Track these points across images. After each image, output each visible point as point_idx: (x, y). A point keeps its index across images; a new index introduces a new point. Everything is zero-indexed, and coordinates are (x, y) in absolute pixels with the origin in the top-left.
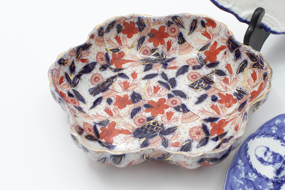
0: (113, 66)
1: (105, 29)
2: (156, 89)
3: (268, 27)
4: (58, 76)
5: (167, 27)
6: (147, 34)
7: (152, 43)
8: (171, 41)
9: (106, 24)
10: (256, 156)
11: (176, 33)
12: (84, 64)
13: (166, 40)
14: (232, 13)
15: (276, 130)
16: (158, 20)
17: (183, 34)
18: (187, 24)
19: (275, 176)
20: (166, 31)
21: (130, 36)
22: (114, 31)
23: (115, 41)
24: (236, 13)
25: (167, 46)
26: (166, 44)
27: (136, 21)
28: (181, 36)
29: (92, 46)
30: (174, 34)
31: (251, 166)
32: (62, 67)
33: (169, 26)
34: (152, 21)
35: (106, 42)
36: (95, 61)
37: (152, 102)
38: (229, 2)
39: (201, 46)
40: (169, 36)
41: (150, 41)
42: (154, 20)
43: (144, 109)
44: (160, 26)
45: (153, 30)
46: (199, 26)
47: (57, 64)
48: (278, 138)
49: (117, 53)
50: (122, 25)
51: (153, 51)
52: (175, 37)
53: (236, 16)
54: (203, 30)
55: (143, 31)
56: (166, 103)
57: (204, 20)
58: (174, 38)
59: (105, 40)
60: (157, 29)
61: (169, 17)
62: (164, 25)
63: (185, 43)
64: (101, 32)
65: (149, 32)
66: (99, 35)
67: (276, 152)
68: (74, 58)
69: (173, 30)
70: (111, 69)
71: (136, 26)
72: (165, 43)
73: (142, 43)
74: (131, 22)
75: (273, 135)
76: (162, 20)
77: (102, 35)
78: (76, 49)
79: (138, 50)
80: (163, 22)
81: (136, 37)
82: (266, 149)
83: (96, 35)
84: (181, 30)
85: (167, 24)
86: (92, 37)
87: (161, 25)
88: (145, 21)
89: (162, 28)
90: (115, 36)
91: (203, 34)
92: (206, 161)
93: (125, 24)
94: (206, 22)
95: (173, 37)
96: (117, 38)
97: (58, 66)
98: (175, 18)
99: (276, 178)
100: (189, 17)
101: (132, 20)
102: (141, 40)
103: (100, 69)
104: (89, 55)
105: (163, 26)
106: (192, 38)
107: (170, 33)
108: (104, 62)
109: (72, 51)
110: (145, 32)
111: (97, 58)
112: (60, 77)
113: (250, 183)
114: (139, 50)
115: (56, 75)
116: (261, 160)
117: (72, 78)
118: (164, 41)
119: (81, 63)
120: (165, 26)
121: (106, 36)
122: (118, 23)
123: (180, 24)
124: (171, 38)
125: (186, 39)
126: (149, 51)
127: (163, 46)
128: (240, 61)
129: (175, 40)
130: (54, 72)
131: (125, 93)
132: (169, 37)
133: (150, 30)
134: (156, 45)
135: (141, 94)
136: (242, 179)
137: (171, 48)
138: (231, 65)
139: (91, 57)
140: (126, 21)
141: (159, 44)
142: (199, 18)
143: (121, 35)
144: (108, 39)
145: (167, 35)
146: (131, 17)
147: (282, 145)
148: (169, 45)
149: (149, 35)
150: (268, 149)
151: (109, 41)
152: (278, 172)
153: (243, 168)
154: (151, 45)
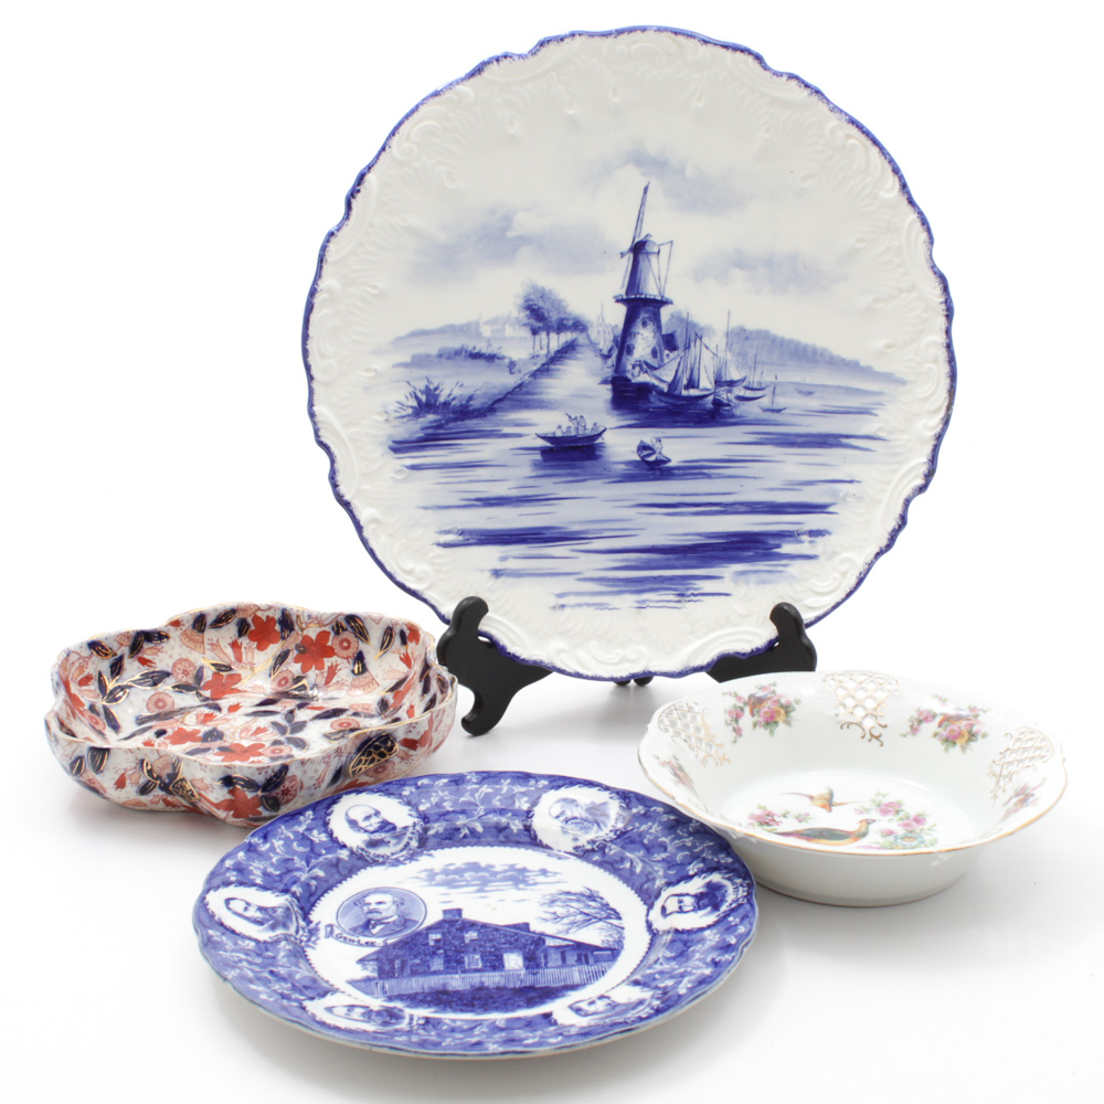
0: (207, 693)
1: (210, 620)
2: (259, 730)
3: (502, 643)
4: (81, 669)
5: (332, 634)
6: (294, 646)
7: (300, 665)
8: (337, 666)
9: (216, 610)
10: (347, 814)
11: (351, 652)
12: (145, 670)
13: (328, 662)
14: (425, 601)
15: (412, 793)
16: (317, 618)
17: (366, 655)
18: (376, 635)
19: (363, 846)
20: (329, 644)
21: (261, 647)
22: (230, 631)
23: (229, 651)
24: (433, 602)
25: (326, 675)
26: (326, 669)
27: (278, 616)
28: (360, 658)
29: (171, 641)
30: (345, 653)
31: (326, 824)
32: (95, 658)
33: (337, 633)
34: (306, 619)
35: (207, 647)
36: (169, 670)
37: (238, 745)
38: (420, 580)
39: (393, 683)
40: (335, 654)
41: (296, 662)
42: (309, 616)
43: (216, 751)
44: (319, 630)
45: (306, 638)
46: (397, 641)
47: (85, 646)
48: (408, 803)
49: (225, 674)
50: (250, 620)
51: (299, 679)
52: (347, 658)
53: (433, 607)
54: (403, 650)
55: (289, 639)
56: (261, 750)
57: (405, 629)
58: (345, 661)
59: (206, 641)
60: (314, 637)
61: (339, 615)
62: (328, 629)
63: (366, 674)
64: (200, 622)
65: (298, 642)
66: (194, 626)
67: (390, 820)
68: (125, 650)
69: (345, 644)
70: (199, 695)
71: (278, 627)
72: (323, 668)
73: (281, 664)
74: (268, 617)
75: (400, 796)
76: (324, 617)
77: (202, 631)
78: (133, 634)
79: (270, 675)
80: (326, 623)
81: (274, 649)
82: (373, 812)
83: (188, 625)
84: (363, 646)
85: (333, 629)
86: (176, 624)
87: (323, 629)
88: (294, 618)
89: (323, 636)
90: (230, 641)
91: (401, 659)
92: (238, 787)
93: (256, 619)
94: (407, 632)
95: (343, 658)
96: (235, 645)
97: (86, 652)
98: (351, 618)
99: (363, 850)
100: (378, 621)
101: (270, 614)
102: (282, 658)
103: (174, 687)
104: (159, 654)
105: (325, 632)
106: (380, 666)
107: (337, 649)
108: (190, 680)
109: (126, 635)
110: (293, 641)
111: (174, 665)
112: (85, 674)
113: (309, 842)
114: (273, 677)
115: (77, 664)
116: (353, 824)
117: (111, 685)
118: (323, 662)
119: (137, 664)
120: (329, 633)
121: (210, 634)
122: (240, 615)
123: (362, 633)
124: (339, 660)
125: (369, 666)
126: (290, 681)
127: (318, 672)
128: (428, 697)
129: (347, 665)
130: (74, 658)
131: (197, 728)
132: (335, 658)
133: (300, 638)
134: (305, 669)
135: (226, 733)
136: (296, 833)
137: (335, 680)
138: (416, 708)
139: (161, 661)
140: (259, 614)
141: (311, 668)
142: (396, 624)
143: (245, 641)
144: (215, 641)
145: (330, 652)
146: (270, 608)
147: (411, 815)
148: (332, 671)
149: (297, 647)
150: (377, 813)
151: (215, 646)
152: (373, 844)
153: (309, 822)
154: (296, 668)
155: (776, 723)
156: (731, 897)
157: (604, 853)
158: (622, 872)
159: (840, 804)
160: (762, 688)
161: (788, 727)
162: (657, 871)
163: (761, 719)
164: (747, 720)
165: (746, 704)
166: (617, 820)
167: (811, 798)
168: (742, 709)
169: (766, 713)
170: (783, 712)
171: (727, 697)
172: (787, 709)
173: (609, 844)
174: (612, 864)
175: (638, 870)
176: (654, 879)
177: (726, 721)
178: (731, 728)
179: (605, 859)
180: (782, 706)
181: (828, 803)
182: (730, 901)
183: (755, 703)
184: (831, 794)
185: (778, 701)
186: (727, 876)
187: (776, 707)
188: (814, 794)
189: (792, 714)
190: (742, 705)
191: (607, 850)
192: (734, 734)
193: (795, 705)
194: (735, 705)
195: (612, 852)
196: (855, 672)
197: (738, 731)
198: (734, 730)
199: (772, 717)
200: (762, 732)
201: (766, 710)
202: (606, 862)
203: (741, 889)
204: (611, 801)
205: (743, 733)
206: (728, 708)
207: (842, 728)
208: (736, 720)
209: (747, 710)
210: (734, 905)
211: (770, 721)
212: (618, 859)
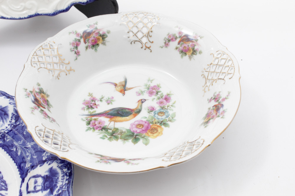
155: (98, 45)
156: (59, 184)
157: (4, 140)
158: (12, 153)
159: (130, 89)
160: (90, 26)
161: (104, 46)
162: (28, 156)
163: (90, 44)
164: (82, 46)
165: (81, 37)
166: (12, 117)
167: (116, 85)
168: (79, 41)
169: (92, 40)
170: (101, 38)
171: (72, 34)
172: (103, 37)
173: (7, 135)
174: (8, 147)
175: (19, 154)
176: (25, 162)
177: (71, 49)
178: (74, 52)
179: (5, 144)
180: (101, 36)
181: (123, 88)
182: (58, 188)
183: (86, 35)
184: (126, 82)
185: (98, 33)
186: (60, 165)
187: (97, 36)
188: (117, 82)
189: (106, 39)
190: (79, 38)
191: (5, 139)
192: (76, 55)
193: (107, 34)
194: (75, 39)
195: (8, 140)
196: (138, 12)
197: (77, 53)
198: (76, 53)
199: (96, 42)
200: (91, 51)
201: (93, 39)
202: (5, 145)
203: (65, 177)
204: (9, 105)
205: (80, 54)
206: (72, 42)
207: (131, 43)
208: (76, 48)
209: (82, 40)
210: (60, 191)
211: (95, 45)
212: (10, 145)
